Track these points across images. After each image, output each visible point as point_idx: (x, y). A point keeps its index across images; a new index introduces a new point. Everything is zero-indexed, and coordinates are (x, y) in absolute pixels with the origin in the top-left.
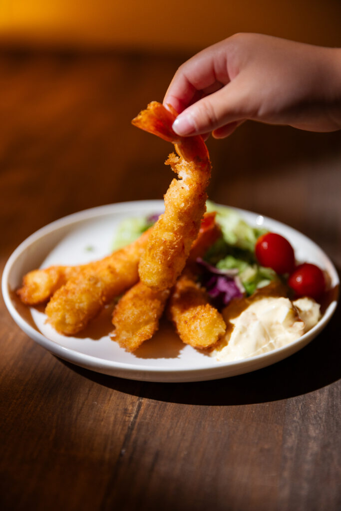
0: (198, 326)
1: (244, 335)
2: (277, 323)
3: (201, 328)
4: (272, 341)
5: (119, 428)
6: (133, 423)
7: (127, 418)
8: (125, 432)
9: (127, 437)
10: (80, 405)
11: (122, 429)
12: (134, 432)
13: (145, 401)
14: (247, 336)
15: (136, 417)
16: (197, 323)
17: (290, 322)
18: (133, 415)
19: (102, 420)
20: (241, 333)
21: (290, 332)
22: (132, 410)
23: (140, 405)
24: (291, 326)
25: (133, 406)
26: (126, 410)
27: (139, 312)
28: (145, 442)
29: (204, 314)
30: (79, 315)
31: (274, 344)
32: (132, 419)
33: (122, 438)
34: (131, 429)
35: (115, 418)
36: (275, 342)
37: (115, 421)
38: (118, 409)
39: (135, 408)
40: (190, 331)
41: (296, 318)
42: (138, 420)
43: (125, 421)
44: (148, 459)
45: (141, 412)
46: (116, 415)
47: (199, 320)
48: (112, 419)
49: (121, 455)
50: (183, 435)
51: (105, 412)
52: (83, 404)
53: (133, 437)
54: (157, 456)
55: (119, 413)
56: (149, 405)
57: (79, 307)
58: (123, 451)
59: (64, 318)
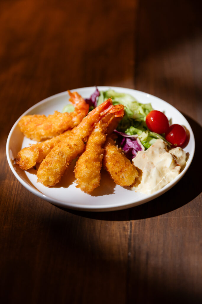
0: (124, 176)
1: (149, 177)
2: (166, 167)
3: (126, 177)
4: (164, 178)
5: (123, 240)
6: (130, 236)
7: (126, 233)
8: (127, 241)
9: (129, 245)
10: (99, 228)
11: (126, 240)
12: (132, 241)
13: (133, 222)
14: (151, 177)
15: (131, 232)
16: (123, 174)
17: (173, 167)
18: (129, 231)
19: (113, 236)
20: (147, 176)
21: (173, 171)
22: (128, 227)
23: (131, 225)
24: (174, 168)
25: (128, 225)
26: (124, 228)
27: (90, 172)
28: (140, 247)
29: (126, 169)
30: (56, 176)
31: (165, 179)
32: (129, 233)
33: (127, 245)
34: (130, 240)
35: (120, 233)
36: (165, 178)
37: (120, 236)
38: (120, 228)
39: (129, 226)
40: (119, 179)
41: (176, 164)
42: (132, 234)
43: (126, 235)
44: (143, 257)
45: (133, 228)
46: (120, 232)
47: (124, 173)
48: (118, 234)
49: (129, 257)
50: (158, 240)
51: (113, 230)
52: (101, 226)
53: (132, 244)
54: (148, 255)
55: (121, 230)
56: (136, 223)
57: (55, 171)
58: (130, 254)
59: (48, 179)
